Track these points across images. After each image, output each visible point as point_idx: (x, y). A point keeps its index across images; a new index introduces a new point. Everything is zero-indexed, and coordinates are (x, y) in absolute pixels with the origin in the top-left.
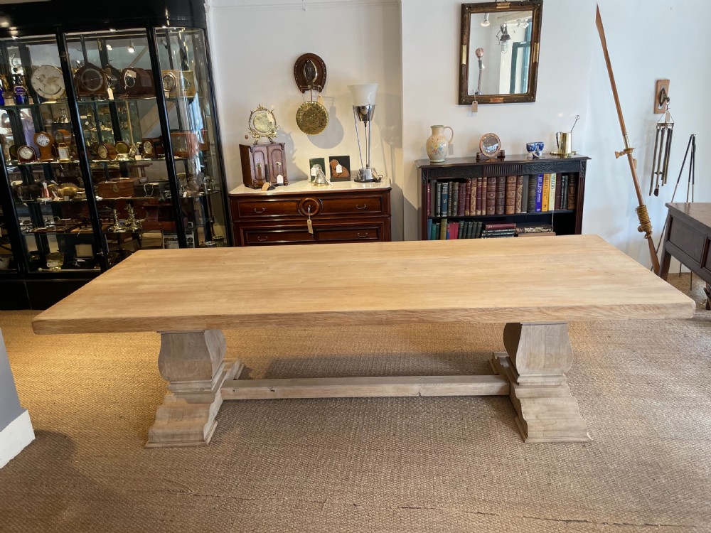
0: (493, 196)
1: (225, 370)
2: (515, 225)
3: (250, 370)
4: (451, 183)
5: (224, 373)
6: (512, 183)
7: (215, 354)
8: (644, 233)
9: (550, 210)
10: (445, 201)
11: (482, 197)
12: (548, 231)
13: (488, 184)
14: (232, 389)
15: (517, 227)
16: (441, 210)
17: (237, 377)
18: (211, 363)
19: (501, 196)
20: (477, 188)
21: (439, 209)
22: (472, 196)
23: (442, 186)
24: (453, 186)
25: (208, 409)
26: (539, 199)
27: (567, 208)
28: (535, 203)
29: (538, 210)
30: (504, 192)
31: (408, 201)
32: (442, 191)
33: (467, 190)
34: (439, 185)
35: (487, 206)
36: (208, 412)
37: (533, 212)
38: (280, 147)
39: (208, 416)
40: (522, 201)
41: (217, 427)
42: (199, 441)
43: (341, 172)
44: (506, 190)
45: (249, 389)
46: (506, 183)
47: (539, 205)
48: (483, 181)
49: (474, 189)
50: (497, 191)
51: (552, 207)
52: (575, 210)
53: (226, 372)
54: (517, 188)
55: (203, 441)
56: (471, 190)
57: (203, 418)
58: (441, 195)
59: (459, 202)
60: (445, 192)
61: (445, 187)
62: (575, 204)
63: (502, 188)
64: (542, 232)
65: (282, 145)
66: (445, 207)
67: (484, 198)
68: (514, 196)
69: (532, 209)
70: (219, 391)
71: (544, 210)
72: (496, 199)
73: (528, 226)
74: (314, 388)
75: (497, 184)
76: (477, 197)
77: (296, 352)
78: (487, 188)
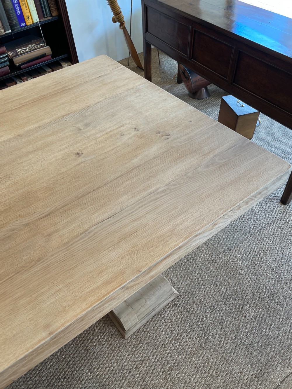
2: (4, 49)
8: (118, 24)
9: (35, 21)
12: (42, 47)
15: (8, 50)
26: (18, 10)
27: (51, 16)
28: (16, 18)
29: (23, 24)
37: (18, 29)
47: (21, 18)
51: (36, 19)
52: (60, 16)
62: (58, 9)
64: (35, 49)
69: (16, 25)
71: (29, 23)
73: (20, 46)
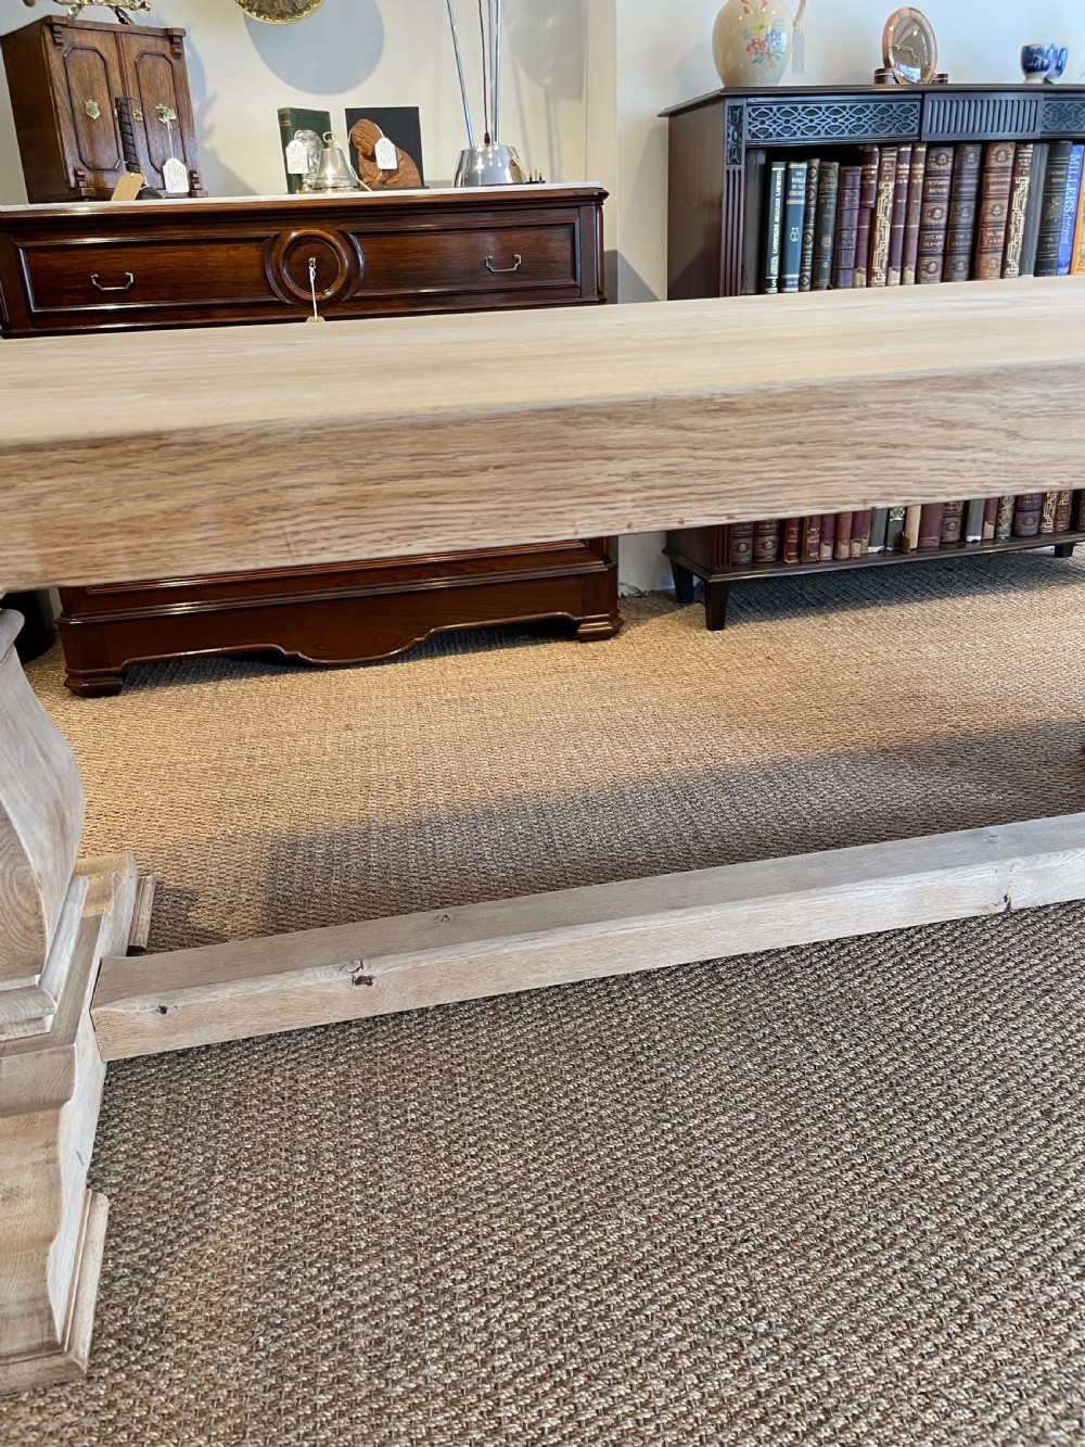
0: (939, 217)
1: (91, 913)
3: (192, 898)
4: (816, 162)
5: (90, 928)
6: (1004, 169)
7: (43, 834)
10: (795, 234)
11: (907, 223)
13: (927, 174)
14: (153, 1002)
16: (782, 269)
17: (142, 939)
18: (29, 889)
19: (966, 217)
20: (897, 187)
21: (774, 262)
22: (880, 215)
23: (787, 175)
24: (822, 174)
25: (51, 1144)
29: (1063, 270)
30: (972, 205)
31: (631, 268)
32: (785, 196)
33: (863, 195)
34: (778, 169)
35: (920, 255)
36: (53, 1161)
38: (163, 46)
39: (54, 1186)
40: (1024, 236)
41: (115, 1229)
42: (32, 1353)
43: (393, 165)
44: (980, 196)
45: (240, 989)
46: (983, 170)
47: (1068, 255)
48: (913, 159)
49: (888, 188)
50: (954, 198)
53: (98, 919)
54: (1013, 186)
55: (53, 1348)
56: (878, 193)
57: (28, 1205)
58: (785, 207)
59: (837, 240)
60: (798, 198)
61: (799, 181)
63: (969, 185)
65: (172, 38)
66: (794, 257)
67: (915, 226)
68: (1004, 217)
69: (1049, 266)
70: (85, 1024)
72: (950, 228)
74: (561, 938)
75: (956, 174)
76: (893, 221)
77: (355, 805)
78: (925, 187)
